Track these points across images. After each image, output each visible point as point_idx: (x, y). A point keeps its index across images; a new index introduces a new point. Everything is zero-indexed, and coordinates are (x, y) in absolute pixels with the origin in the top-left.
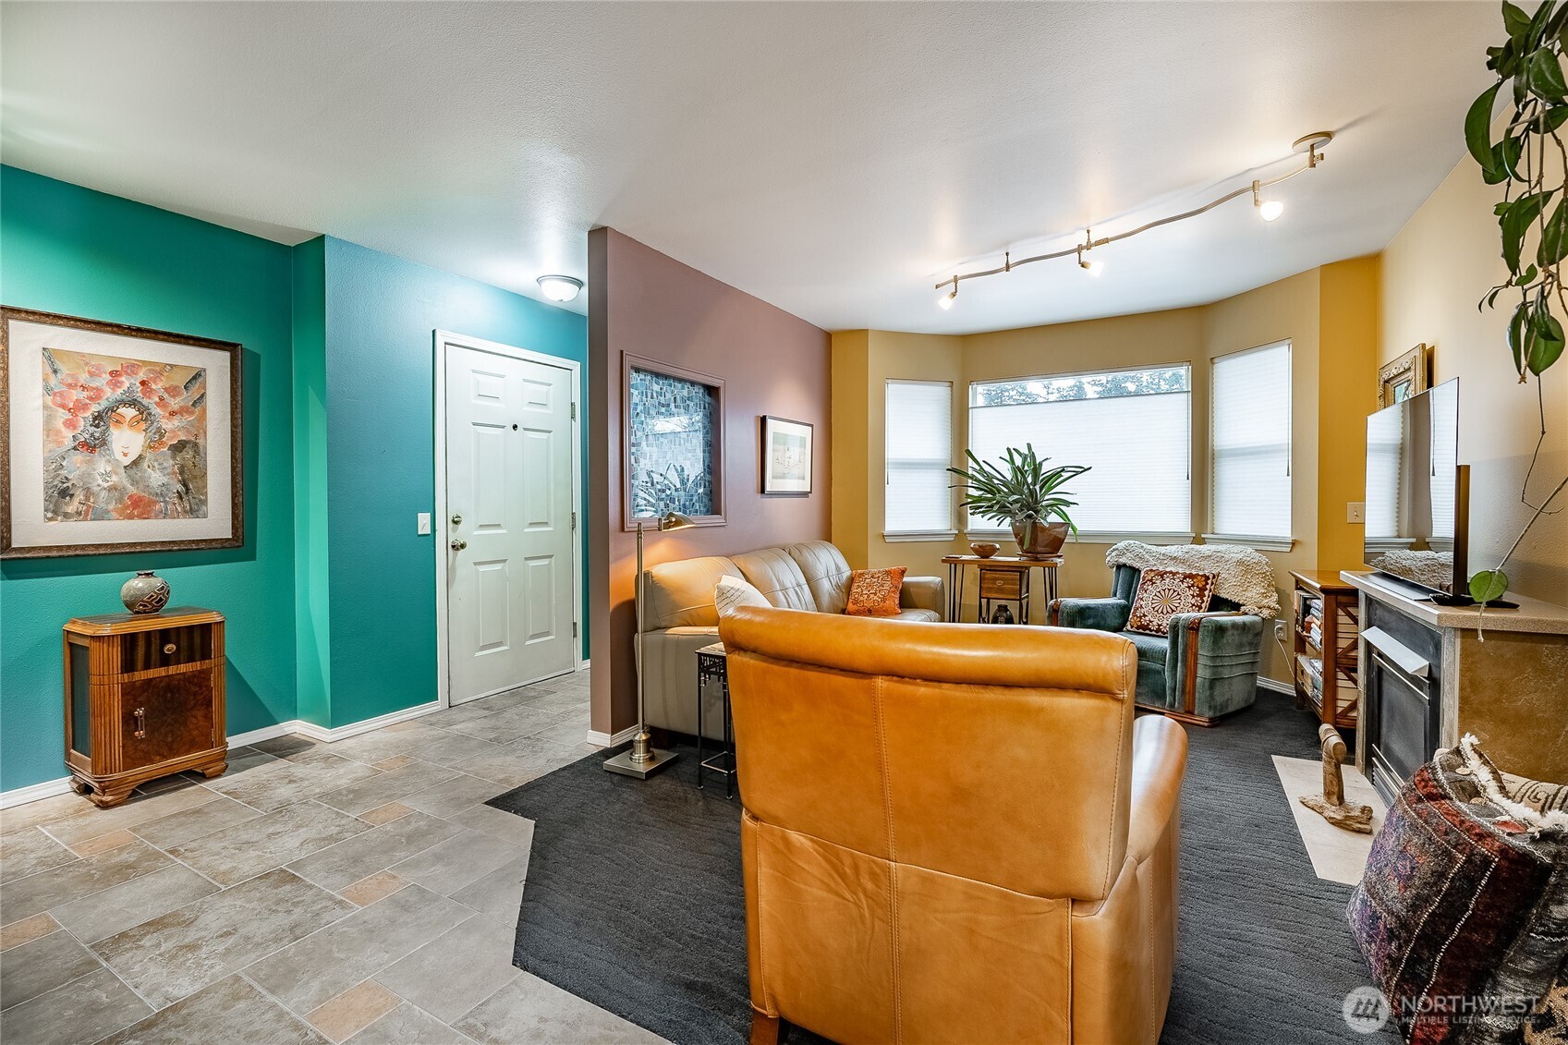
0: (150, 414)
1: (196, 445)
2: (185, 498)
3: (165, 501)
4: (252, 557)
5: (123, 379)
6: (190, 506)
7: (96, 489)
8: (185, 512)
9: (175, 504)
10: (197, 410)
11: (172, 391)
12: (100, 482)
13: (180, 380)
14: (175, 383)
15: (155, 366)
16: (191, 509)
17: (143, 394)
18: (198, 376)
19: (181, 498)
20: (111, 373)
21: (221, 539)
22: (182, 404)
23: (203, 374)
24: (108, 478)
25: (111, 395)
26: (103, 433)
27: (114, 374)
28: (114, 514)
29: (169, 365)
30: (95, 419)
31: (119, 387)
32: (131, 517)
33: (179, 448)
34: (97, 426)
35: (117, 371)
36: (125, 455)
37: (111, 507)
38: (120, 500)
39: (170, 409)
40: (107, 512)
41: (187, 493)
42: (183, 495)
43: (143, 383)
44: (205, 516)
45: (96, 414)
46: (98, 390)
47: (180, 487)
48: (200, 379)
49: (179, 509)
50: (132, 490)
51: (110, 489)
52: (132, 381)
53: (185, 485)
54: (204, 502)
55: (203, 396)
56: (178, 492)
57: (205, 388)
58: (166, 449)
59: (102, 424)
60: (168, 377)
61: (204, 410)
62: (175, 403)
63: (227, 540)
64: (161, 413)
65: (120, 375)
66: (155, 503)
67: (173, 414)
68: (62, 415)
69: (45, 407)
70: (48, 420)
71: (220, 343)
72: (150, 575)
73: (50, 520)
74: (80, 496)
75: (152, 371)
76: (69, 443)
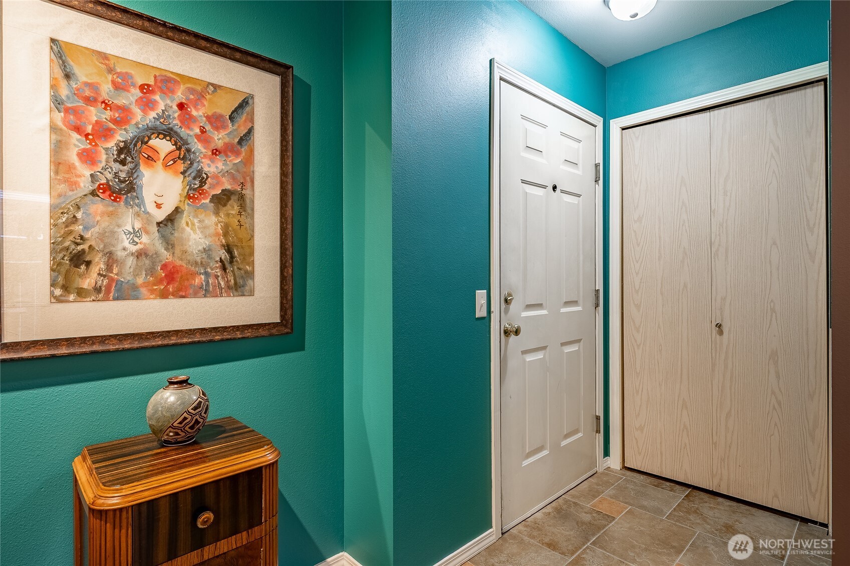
0: (188, 150)
1: (242, 197)
2: (229, 269)
3: (206, 274)
4: (301, 348)
5: (157, 97)
6: (235, 280)
7: (120, 254)
8: (229, 287)
9: (217, 277)
10: (244, 150)
11: (216, 121)
12: (126, 243)
13: (225, 107)
14: (219, 111)
15: (195, 84)
16: (236, 283)
17: (181, 122)
18: (245, 103)
19: (224, 268)
20: (142, 87)
21: (269, 324)
22: (227, 140)
23: (250, 101)
24: (136, 239)
25: (141, 118)
26: (131, 173)
27: (145, 89)
28: (144, 291)
29: (212, 85)
30: (120, 151)
31: (152, 109)
32: (164, 295)
33: (222, 200)
34: (123, 163)
35: (149, 86)
36: (159, 206)
37: (140, 280)
38: (151, 271)
39: (213, 146)
40: (135, 287)
41: (231, 262)
42: (227, 265)
43: (181, 106)
44: (251, 293)
45: (122, 145)
46: (125, 110)
47: (223, 254)
48: (248, 109)
49: (222, 283)
50: (165, 256)
51: (139, 255)
52: (168, 102)
53: (229, 250)
54: (250, 275)
55: (250, 131)
56: (221, 261)
57: (252, 121)
58: (207, 201)
59: (129, 159)
60: (210, 101)
61: (251, 151)
62: (219, 138)
63: (275, 325)
64: (204, 151)
65: (152, 92)
66: (194, 275)
67: (216, 152)
68: (76, 142)
69: (54, 128)
70: (58, 148)
71: (271, 61)
72: (184, 383)
73: (59, 300)
74: (99, 264)
75: (192, 91)
76: (85, 185)
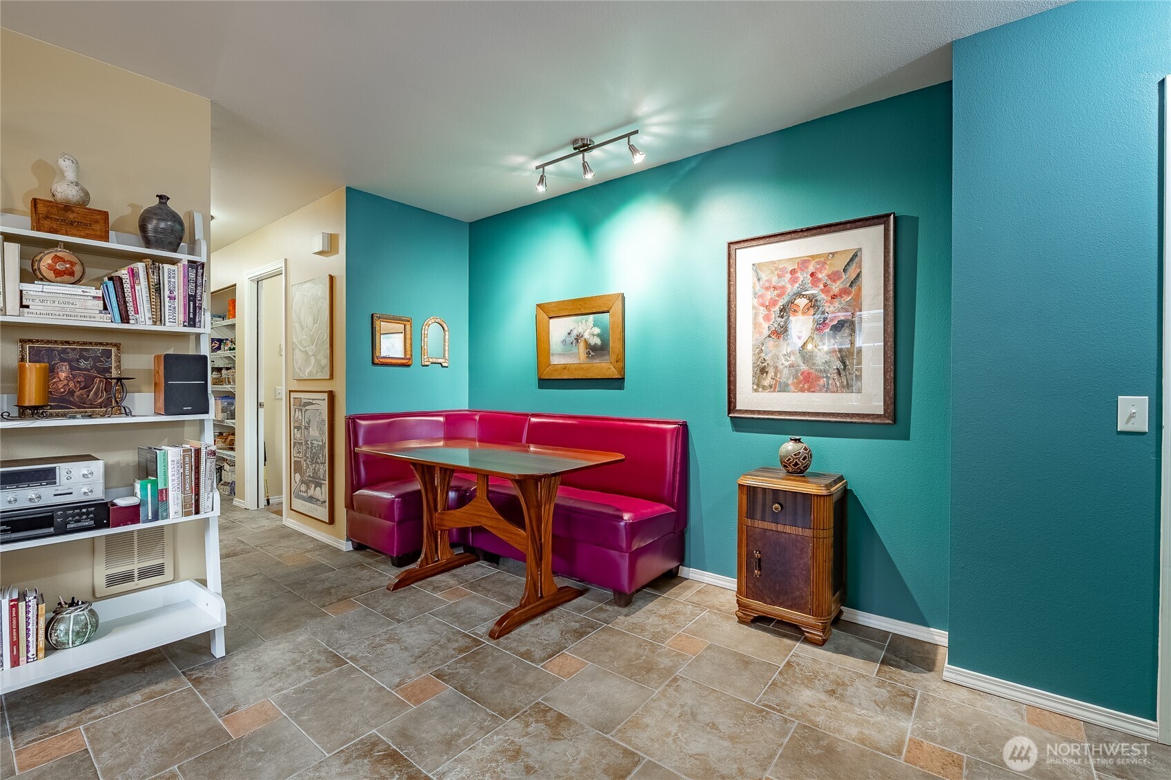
0: (816, 301)
1: (852, 323)
2: (843, 373)
3: (827, 377)
5: (799, 275)
6: (847, 381)
7: (780, 367)
8: (843, 387)
9: (834, 379)
10: (854, 290)
11: (834, 277)
12: (783, 361)
13: (839, 264)
14: (835, 269)
15: (820, 257)
16: (848, 384)
17: (812, 284)
18: (855, 256)
19: (839, 374)
20: (791, 272)
21: (874, 415)
22: (842, 286)
23: (859, 254)
24: (788, 358)
25: (791, 289)
26: (786, 322)
27: (793, 272)
28: (792, 388)
29: (830, 253)
30: (781, 311)
31: (796, 282)
32: (802, 390)
33: (838, 327)
34: (782, 317)
35: (794, 269)
36: (800, 338)
37: (790, 382)
38: (796, 377)
39: (832, 293)
40: (787, 385)
41: (844, 369)
42: (842, 372)
43: (812, 275)
44: (859, 391)
45: (782, 307)
46: (783, 287)
47: (838, 364)
48: (857, 260)
49: (838, 384)
50: (804, 367)
51: (791, 366)
52: (805, 275)
53: (844, 363)
54: (859, 378)
55: (859, 275)
56: (837, 369)
57: (860, 267)
58: (828, 330)
59: (785, 314)
60: (830, 265)
61: (860, 289)
62: (836, 287)
63: (878, 416)
64: (826, 298)
65: (797, 272)
66: (819, 378)
67: (834, 297)
68: (762, 311)
69: (754, 307)
70: (756, 316)
71: (873, 218)
72: (798, 441)
73: (756, 391)
74: (771, 374)
75: (818, 263)
76: (766, 332)
